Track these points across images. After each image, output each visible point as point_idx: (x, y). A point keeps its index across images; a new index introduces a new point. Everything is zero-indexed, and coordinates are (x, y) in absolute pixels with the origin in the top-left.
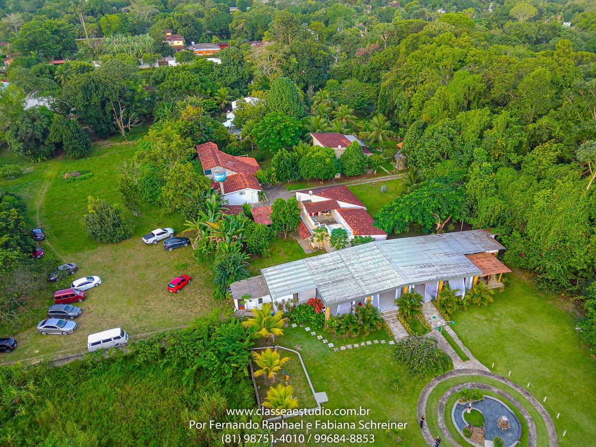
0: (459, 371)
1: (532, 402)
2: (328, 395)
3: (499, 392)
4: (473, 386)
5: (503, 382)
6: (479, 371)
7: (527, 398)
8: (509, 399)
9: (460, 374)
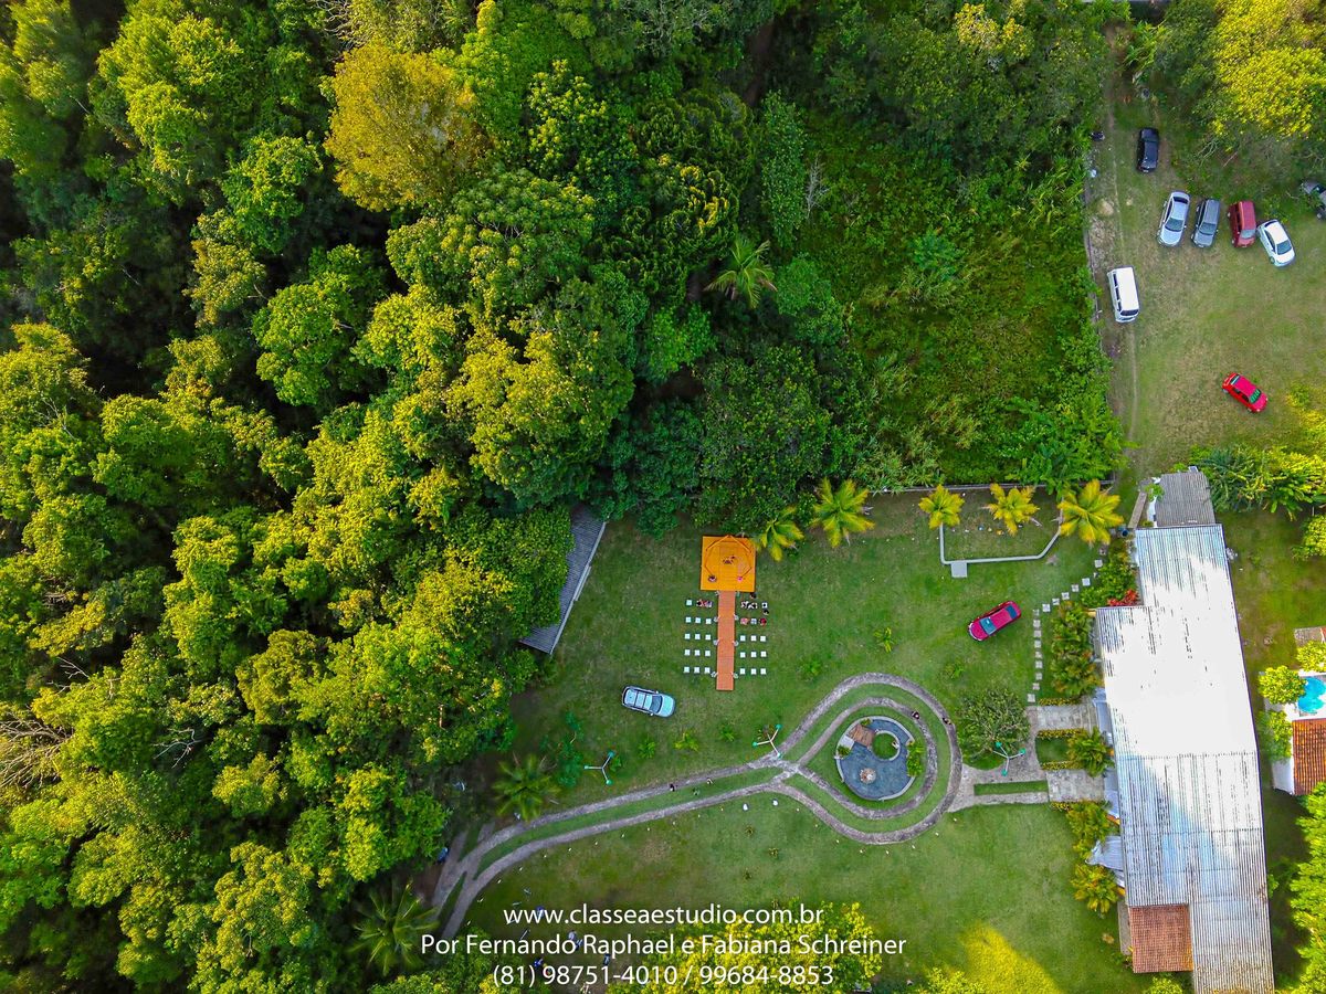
0: (959, 769)
1: (890, 834)
2: (961, 579)
3: (913, 801)
4: (932, 773)
5: (928, 818)
6: (953, 797)
7: (897, 833)
8: (900, 808)
9: (953, 767)
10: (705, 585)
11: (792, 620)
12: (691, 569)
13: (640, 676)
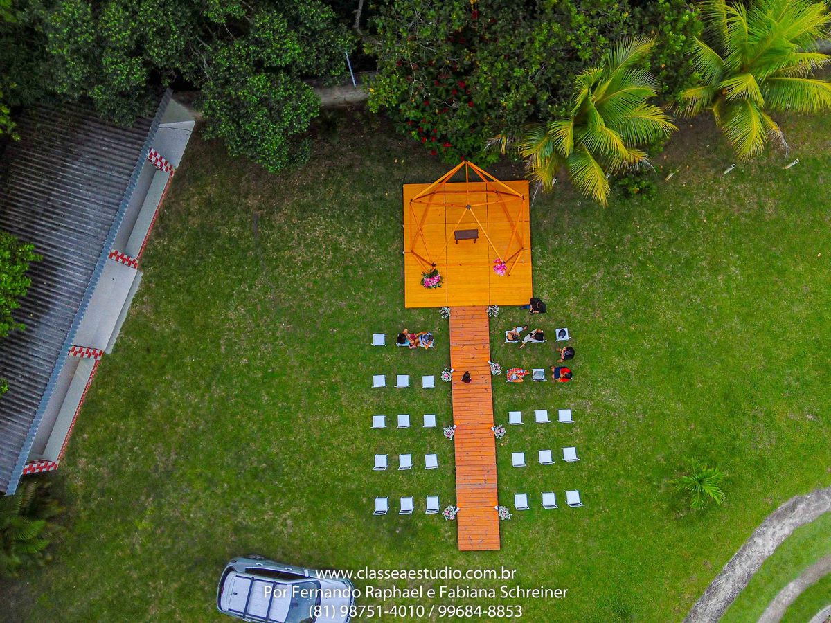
10: (417, 296)
11: (631, 365)
12: (380, 262)
13: (269, 526)
